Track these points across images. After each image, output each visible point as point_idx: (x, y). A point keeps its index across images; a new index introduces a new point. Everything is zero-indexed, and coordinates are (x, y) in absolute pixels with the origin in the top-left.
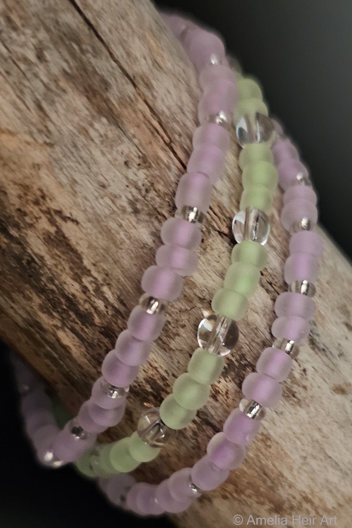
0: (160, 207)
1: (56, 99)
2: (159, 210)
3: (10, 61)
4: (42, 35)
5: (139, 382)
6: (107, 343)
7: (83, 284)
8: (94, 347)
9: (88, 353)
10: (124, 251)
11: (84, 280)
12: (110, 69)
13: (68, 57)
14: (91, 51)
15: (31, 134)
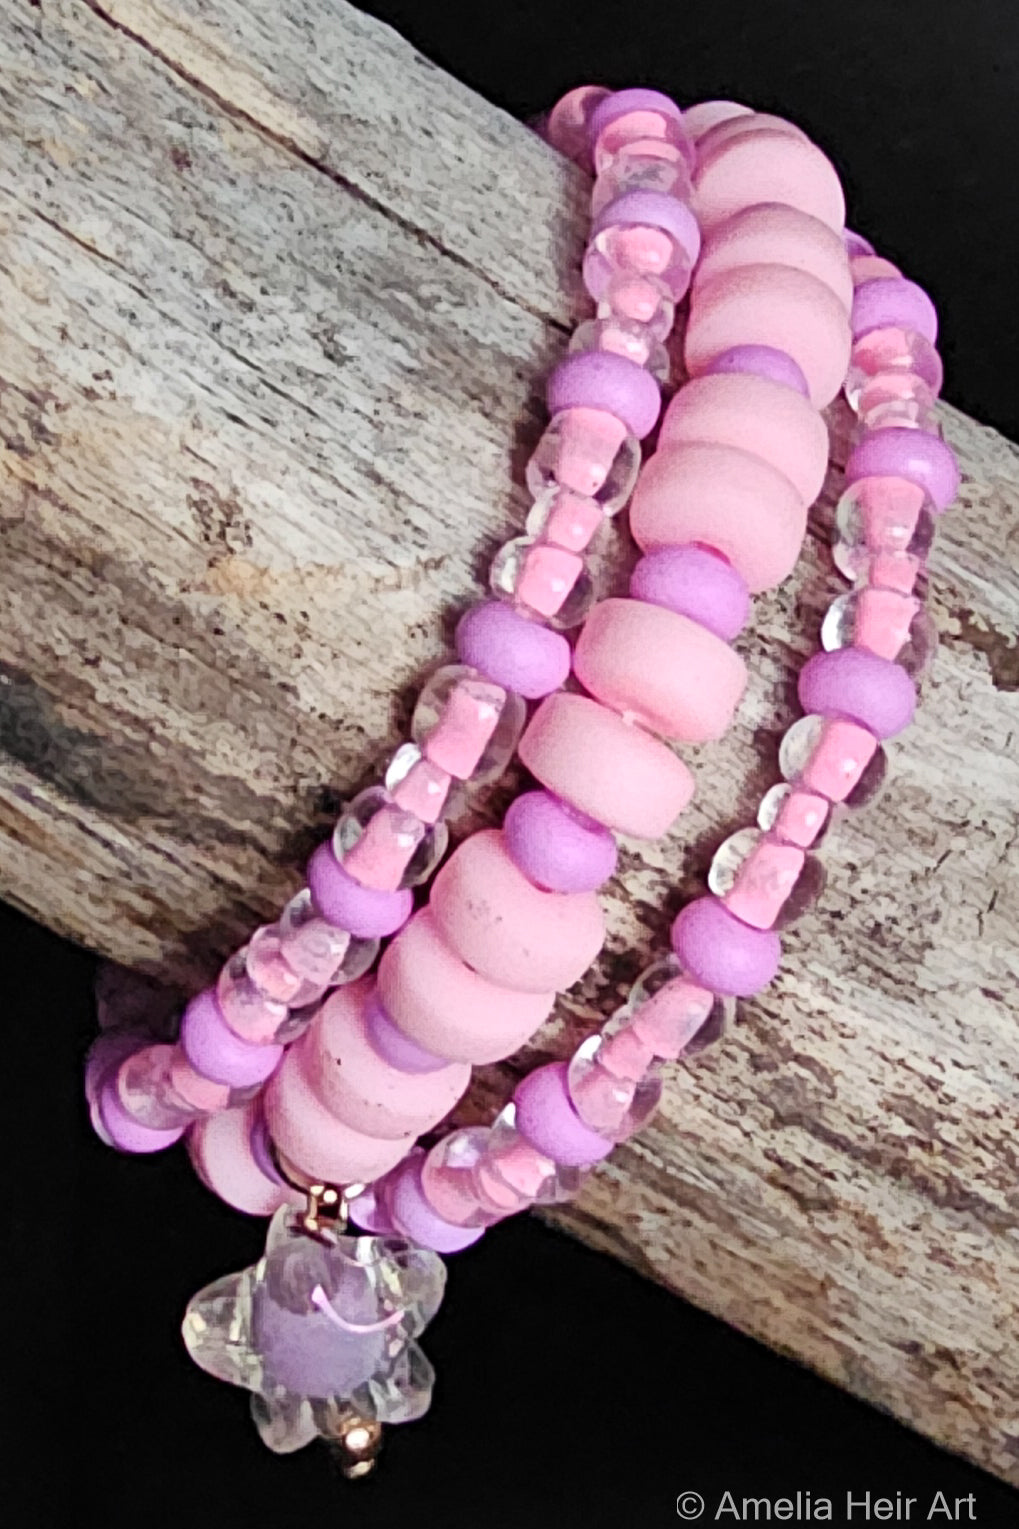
0: (761, 623)
1: (407, 443)
2: (760, 630)
3: (264, 389)
4: (319, 298)
5: (867, 1121)
6: (748, 1038)
7: (632, 898)
8: (713, 1065)
9: (704, 1089)
10: (708, 768)
11: (630, 885)
12: (509, 323)
13: (396, 329)
14: (445, 294)
15: (377, 553)
